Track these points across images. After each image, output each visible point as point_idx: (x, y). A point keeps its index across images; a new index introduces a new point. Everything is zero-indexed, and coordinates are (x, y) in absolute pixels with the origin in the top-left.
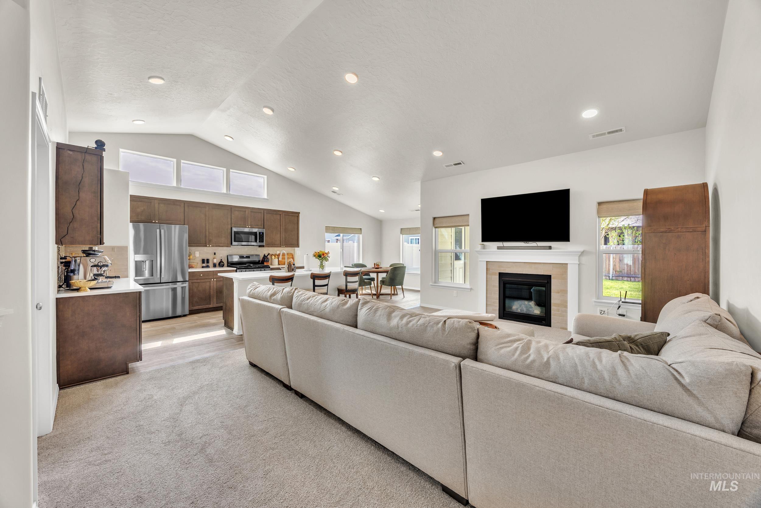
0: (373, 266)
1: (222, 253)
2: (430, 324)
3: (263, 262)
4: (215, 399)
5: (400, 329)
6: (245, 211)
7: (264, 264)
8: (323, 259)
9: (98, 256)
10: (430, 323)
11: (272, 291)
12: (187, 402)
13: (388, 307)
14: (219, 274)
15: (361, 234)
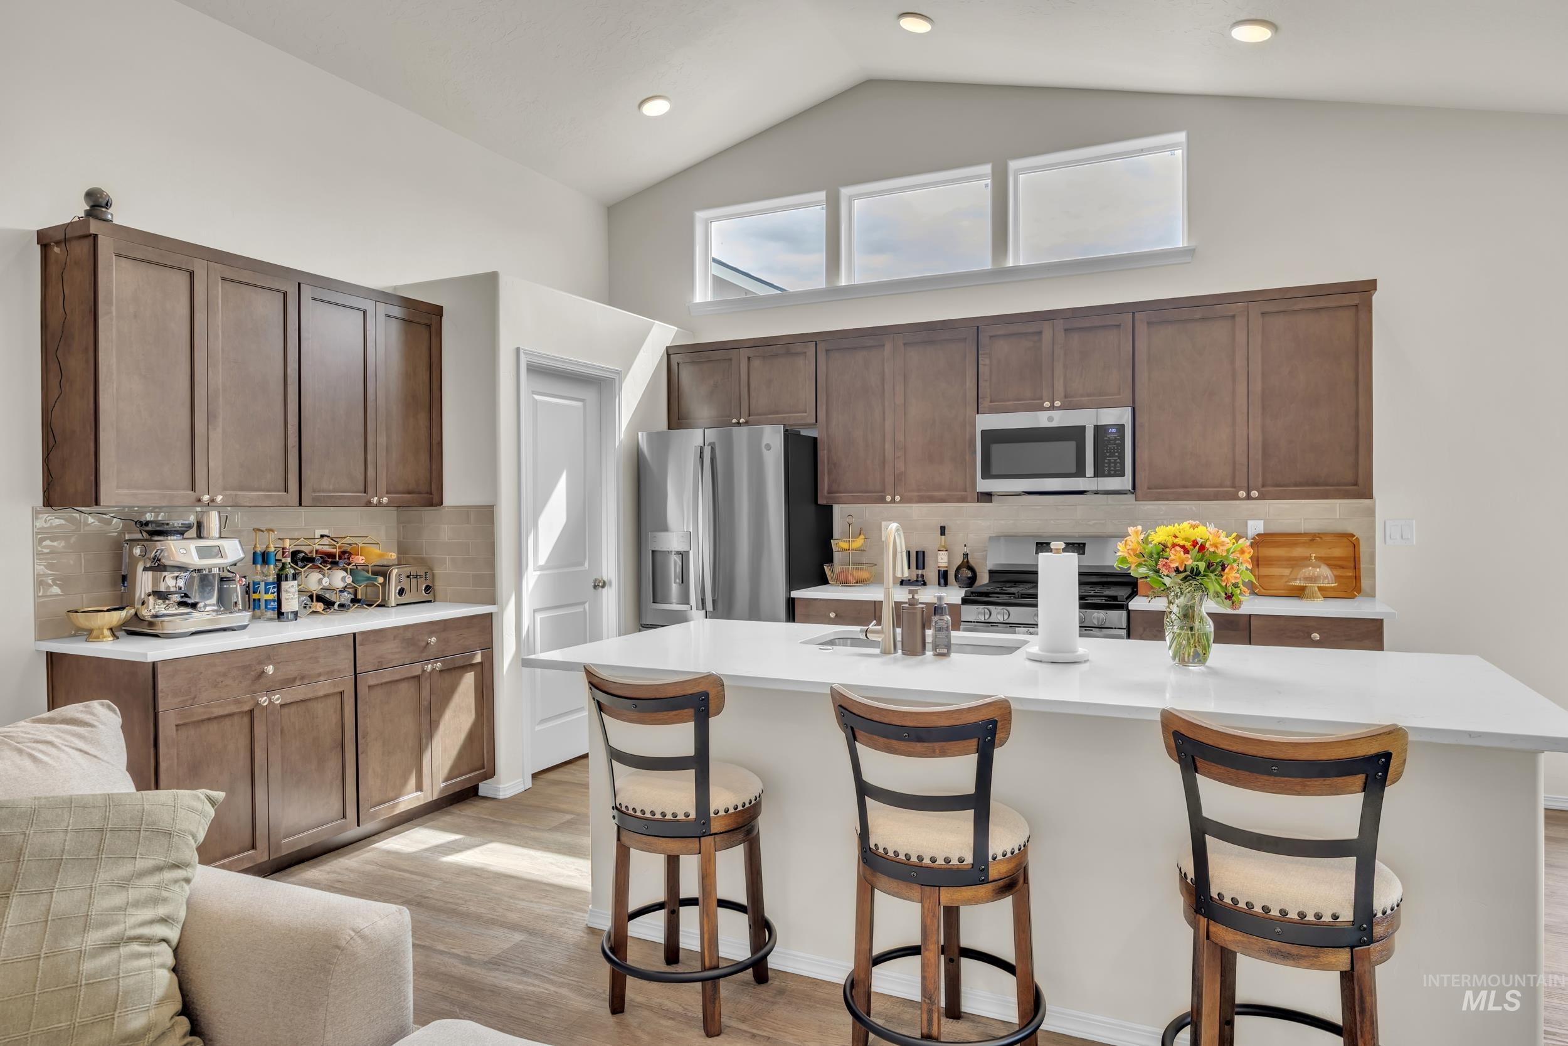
1: (969, 528)
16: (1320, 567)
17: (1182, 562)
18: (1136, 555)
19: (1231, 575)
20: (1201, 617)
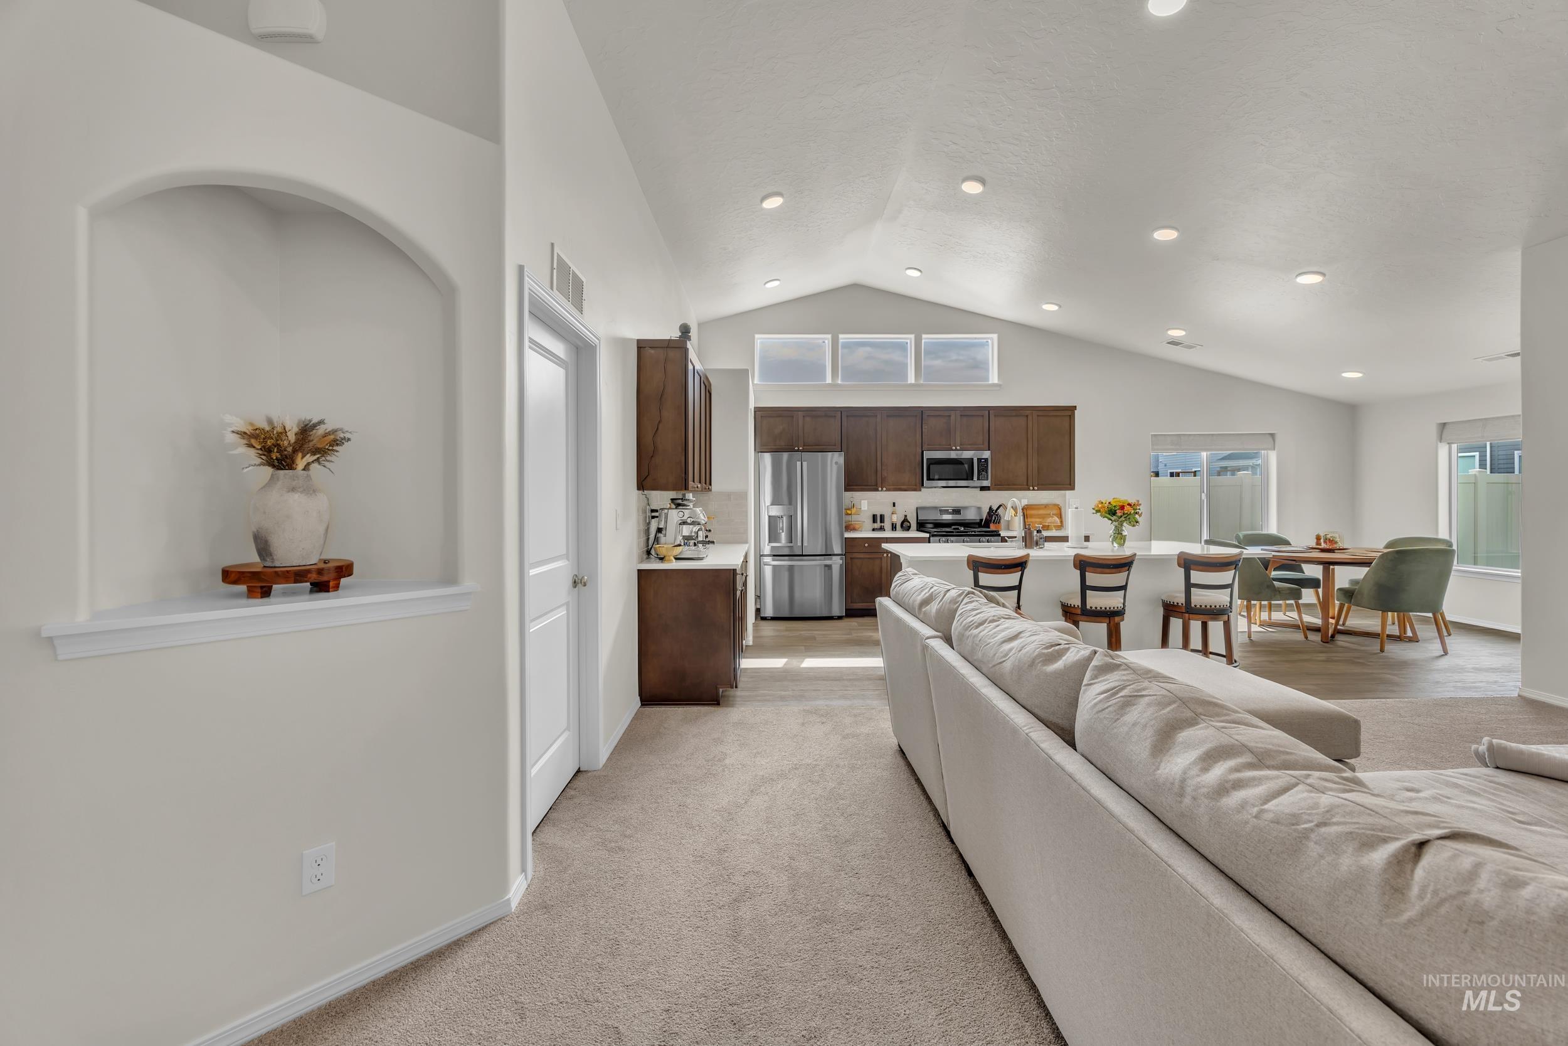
0: (1313, 544)
1: (908, 503)
2: (1323, 830)
3: (987, 523)
4: (806, 802)
5: (1187, 801)
6: (950, 416)
7: (989, 528)
8: (1123, 519)
9: (689, 507)
10: (1325, 824)
11: (926, 593)
12: (762, 789)
13: (1174, 702)
14: (885, 546)
15: (1274, 450)
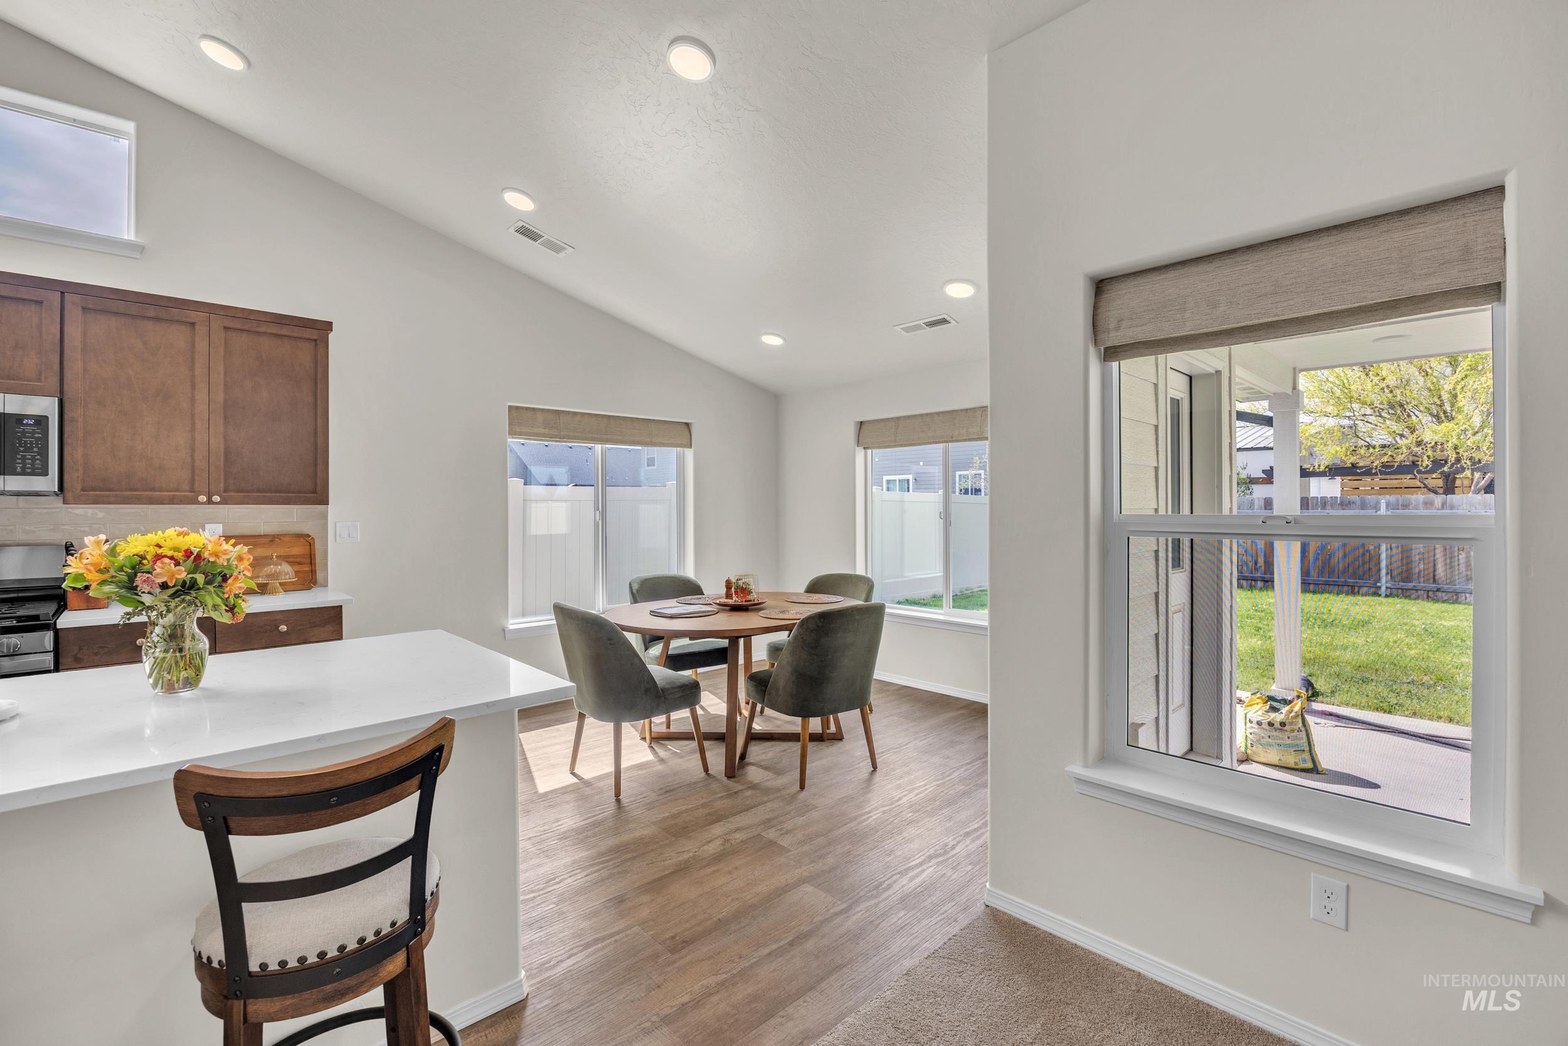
0: (722, 597)
15: (691, 448)
16: (281, 565)
17: (173, 576)
18: (100, 571)
19: (235, 586)
20: (193, 634)
